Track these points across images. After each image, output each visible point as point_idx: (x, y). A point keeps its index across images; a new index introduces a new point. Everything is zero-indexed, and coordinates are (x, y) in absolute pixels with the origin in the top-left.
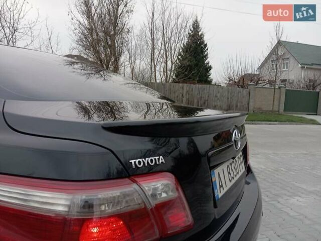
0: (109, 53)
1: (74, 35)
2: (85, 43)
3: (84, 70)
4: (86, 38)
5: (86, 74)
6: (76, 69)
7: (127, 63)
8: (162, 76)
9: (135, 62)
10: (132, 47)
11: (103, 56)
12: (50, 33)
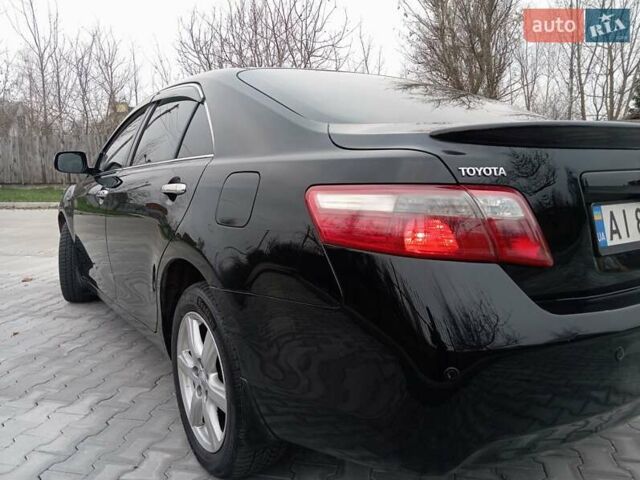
0: (478, 70)
1: (408, 46)
2: (429, 58)
3: (431, 94)
4: (431, 47)
5: (432, 101)
6: (415, 94)
7: (517, 86)
8: (599, 106)
9: (534, 81)
10: (529, 51)
11: (465, 77)
12: (366, 50)
